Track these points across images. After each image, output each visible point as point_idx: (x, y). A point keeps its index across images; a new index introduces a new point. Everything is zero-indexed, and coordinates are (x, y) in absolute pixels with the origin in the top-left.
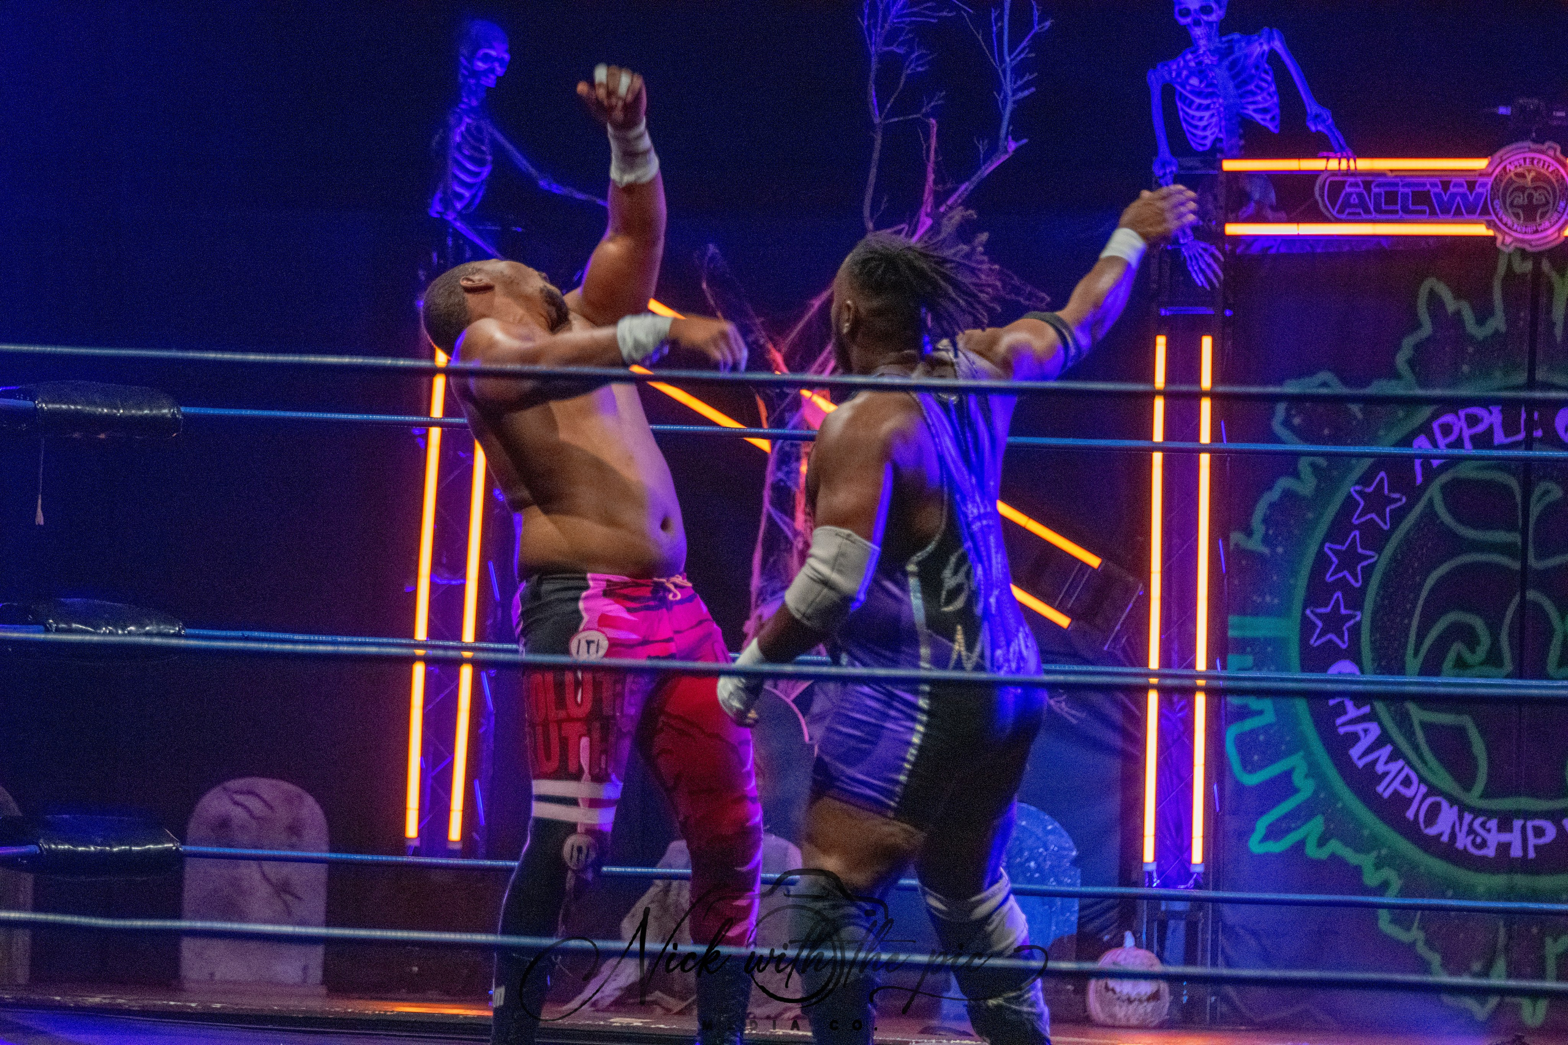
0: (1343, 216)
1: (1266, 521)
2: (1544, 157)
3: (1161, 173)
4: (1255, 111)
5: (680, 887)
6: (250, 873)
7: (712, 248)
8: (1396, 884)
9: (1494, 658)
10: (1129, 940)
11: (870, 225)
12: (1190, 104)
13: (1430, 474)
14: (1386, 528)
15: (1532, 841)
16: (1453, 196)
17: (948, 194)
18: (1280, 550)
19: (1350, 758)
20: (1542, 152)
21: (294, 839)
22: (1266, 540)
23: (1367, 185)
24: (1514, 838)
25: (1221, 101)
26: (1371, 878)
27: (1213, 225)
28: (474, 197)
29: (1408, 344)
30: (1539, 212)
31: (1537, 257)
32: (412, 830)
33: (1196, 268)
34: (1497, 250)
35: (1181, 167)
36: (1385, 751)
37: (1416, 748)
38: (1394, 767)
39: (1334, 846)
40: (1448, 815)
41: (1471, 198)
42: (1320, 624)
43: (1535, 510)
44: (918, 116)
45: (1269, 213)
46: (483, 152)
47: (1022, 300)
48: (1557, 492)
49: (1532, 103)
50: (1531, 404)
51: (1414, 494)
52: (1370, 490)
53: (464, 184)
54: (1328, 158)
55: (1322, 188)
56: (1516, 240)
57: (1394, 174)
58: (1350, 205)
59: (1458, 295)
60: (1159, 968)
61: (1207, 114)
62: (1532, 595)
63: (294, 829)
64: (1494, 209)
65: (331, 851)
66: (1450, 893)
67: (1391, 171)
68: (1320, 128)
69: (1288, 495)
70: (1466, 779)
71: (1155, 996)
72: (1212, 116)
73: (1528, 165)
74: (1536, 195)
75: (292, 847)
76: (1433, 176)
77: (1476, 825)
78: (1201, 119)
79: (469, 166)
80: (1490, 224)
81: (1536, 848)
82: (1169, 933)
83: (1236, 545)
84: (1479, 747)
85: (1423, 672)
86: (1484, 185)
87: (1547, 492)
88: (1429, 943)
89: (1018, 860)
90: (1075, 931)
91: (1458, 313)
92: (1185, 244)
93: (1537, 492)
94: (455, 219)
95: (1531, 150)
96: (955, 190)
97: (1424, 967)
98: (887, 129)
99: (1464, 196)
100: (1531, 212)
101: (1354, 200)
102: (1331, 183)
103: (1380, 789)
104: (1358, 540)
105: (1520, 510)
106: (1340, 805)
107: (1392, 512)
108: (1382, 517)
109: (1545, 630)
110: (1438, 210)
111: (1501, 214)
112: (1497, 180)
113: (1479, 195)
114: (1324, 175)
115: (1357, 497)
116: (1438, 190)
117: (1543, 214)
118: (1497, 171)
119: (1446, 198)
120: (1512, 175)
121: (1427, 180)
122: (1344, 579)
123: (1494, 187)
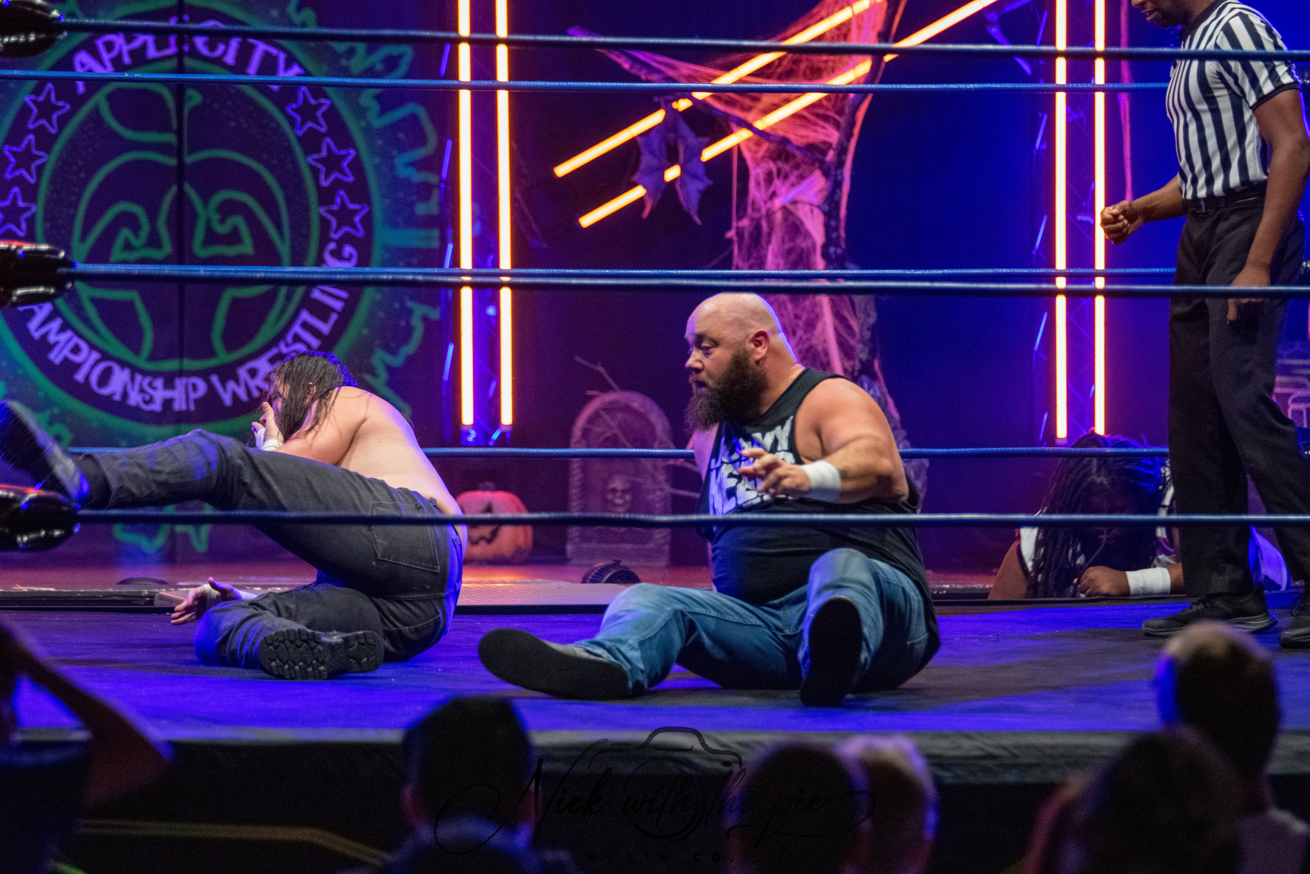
8: (68, 437)
9: (154, 242)
14: (53, 131)
15: (193, 396)
19: (27, 330)
24: (177, 394)
37: (86, 321)
38: (64, 337)
40: (120, 376)
43: (186, 112)
48: (197, 98)
52: (41, 98)
62: (186, 188)
70: (134, 345)
77: (145, 385)
81: (196, 401)
84: (145, 320)
87: (190, 98)
103: (51, 355)
104: (33, 142)
105: (173, 114)
106: (20, 371)
107: (59, 118)
108: (50, 122)
109: (194, 217)
115: (32, 105)
122: (21, 177)
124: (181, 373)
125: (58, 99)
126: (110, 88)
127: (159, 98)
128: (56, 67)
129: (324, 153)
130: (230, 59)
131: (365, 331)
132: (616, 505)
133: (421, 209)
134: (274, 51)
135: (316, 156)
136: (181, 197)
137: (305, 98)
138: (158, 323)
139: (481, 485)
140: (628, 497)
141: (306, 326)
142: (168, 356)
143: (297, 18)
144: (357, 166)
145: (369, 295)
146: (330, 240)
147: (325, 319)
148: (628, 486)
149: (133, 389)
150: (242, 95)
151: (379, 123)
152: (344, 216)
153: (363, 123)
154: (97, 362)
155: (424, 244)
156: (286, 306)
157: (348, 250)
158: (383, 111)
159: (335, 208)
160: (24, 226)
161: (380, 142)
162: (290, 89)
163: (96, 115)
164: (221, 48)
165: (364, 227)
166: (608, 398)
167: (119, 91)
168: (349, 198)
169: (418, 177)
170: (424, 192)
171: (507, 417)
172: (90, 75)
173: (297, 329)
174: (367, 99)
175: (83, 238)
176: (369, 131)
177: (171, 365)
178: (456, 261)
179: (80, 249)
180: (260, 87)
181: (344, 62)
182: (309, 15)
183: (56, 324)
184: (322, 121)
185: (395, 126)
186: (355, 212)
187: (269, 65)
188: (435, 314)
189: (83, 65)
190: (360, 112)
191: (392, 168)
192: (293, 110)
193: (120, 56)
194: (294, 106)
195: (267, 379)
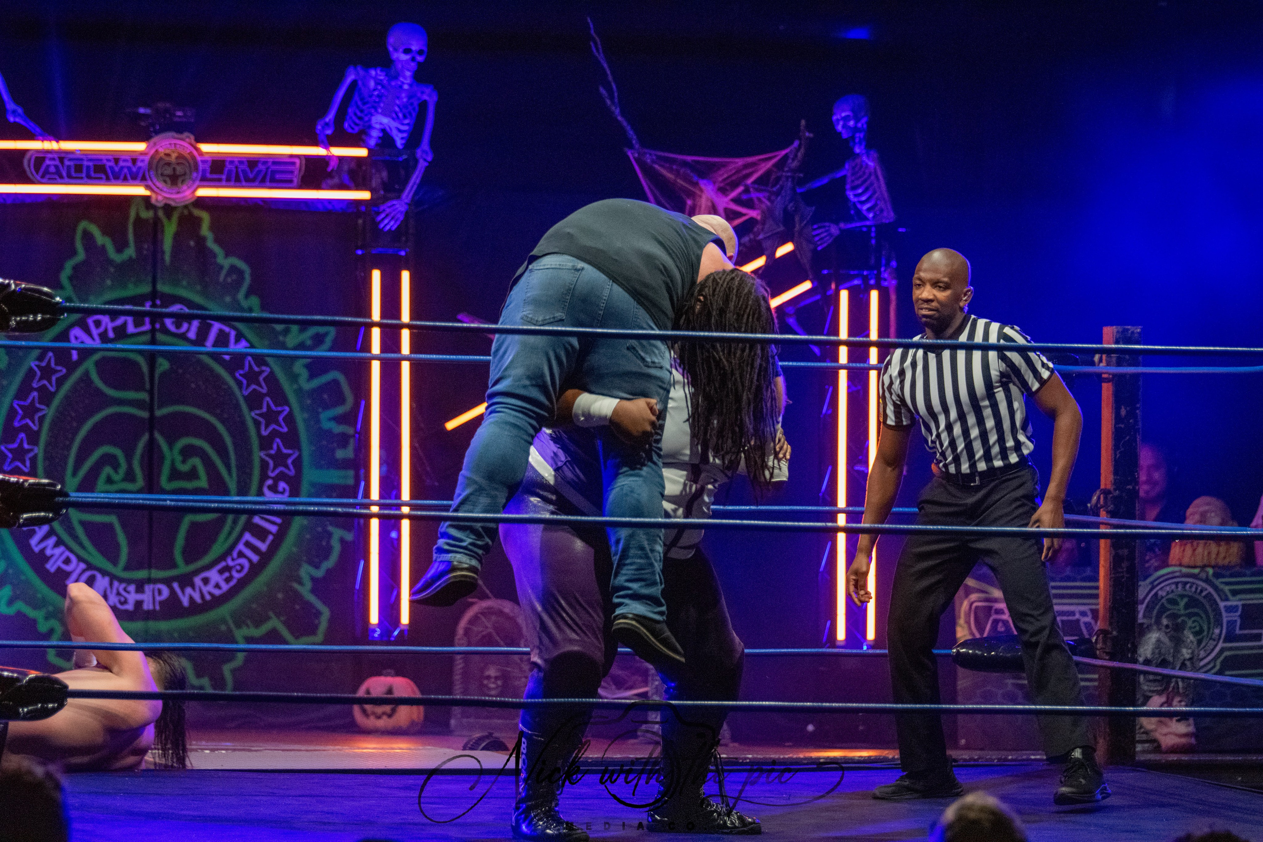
0: (44, 180)
2: (182, 143)
8: (59, 631)
9: (130, 476)
14: (52, 389)
15: (158, 598)
16: (122, 168)
19: (29, 545)
20: (182, 139)
23: (61, 160)
24: (146, 597)
26: (43, 628)
29: (68, 267)
30: (180, 179)
38: (57, 551)
39: (19, 606)
40: (101, 583)
41: (134, 170)
42: (10, 455)
48: (166, 365)
49: (164, 106)
51: (72, 367)
52: (43, 364)
55: (29, 161)
56: (165, 198)
57: (82, 153)
58: (51, 173)
59: (105, 233)
64: (150, 178)
68: (17, 120)
70: (113, 558)
73: (173, 148)
74: (178, 168)
76: (106, 155)
77: (121, 589)
80: (147, 187)
81: (161, 603)
84: (120, 537)
86: (143, 161)
87: (160, 365)
91: (103, 246)
95: (175, 138)
99: (129, 168)
100: (174, 179)
101: (52, 169)
102: (36, 158)
103: (48, 565)
104: (37, 398)
105: (147, 379)
106: (23, 578)
107: (57, 379)
108: (50, 383)
109: (162, 458)
110: (111, 177)
111: (155, 180)
112: (152, 158)
113: (140, 168)
114: (31, 153)
115: (36, 369)
116: (112, 164)
117: (183, 181)
118: (153, 152)
119: (117, 169)
120: (162, 155)
121: (103, 157)
122: (27, 425)
123: (150, 163)
124: (150, 581)
125: (56, 364)
126: (97, 356)
127: (135, 364)
128: (56, 339)
129: (264, 410)
130: (192, 335)
131: (294, 549)
132: (489, 689)
133: (340, 454)
134: (227, 329)
135: (258, 412)
136: (152, 442)
137: (250, 366)
138: (133, 542)
139: (385, 672)
140: (499, 683)
141: (248, 544)
142: (139, 567)
143: (245, 304)
144: (290, 419)
145: (298, 522)
146: (269, 477)
147: (263, 540)
148: (498, 674)
149: (111, 592)
150: (199, 362)
151: (307, 386)
152: (279, 459)
153: (295, 386)
154: (84, 571)
155: (342, 482)
156: (232, 529)
157: (282, 485)
158: (312, 376)
159: (272, 452)
160: (28, 463)
161: (309, 402)
162: (239, 358)
163: (86, 377)
164: (185, 326)
165: (294, 467)
166: (485, 604)
167: (104, 358)
168: (284, 445)
169: (338, 429)
170: (343, 440)
171: (405, 619)
172: (82, 346)
173: (241, 546)
174: (299, 368)
175: (74, 474)
176: (299, 392)
177: (142, 574)
178: (367, 494)
179: (72, 482)
180: (215, 356)
181: (281, 338)
182: (254, 301)
183: (52, 541)
184: (263, 384)
185: (321, 389)
186: (289, 455)
187: (222, 340)
188: (349, 537)
189: (76, 338)
190: (294, 378)
191: (318, 421)
192: (240, 375)
193: (106, 331)
194: (241, 372)
195: (217, 586)
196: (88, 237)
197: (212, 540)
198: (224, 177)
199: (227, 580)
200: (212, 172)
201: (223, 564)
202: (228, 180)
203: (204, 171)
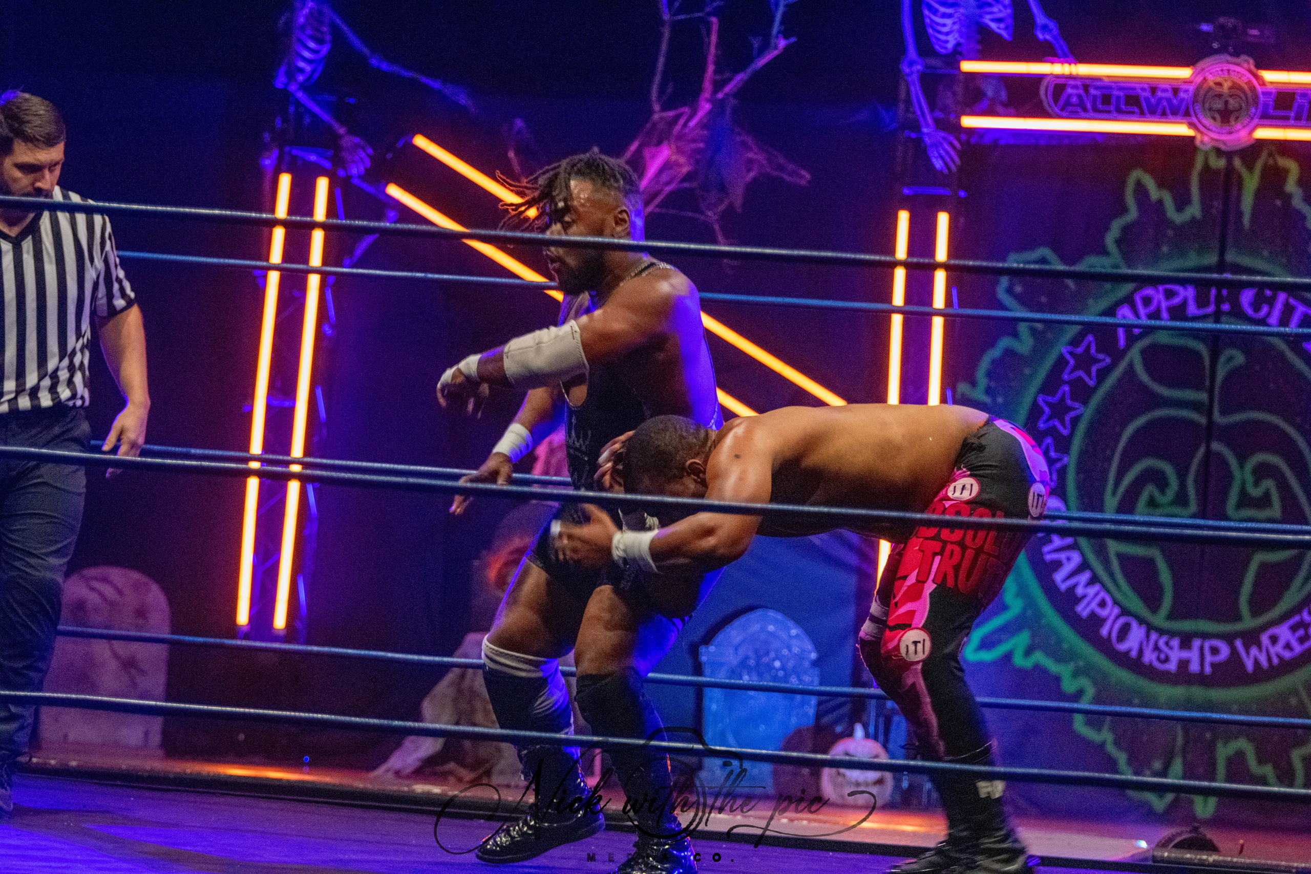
0: (1064, 114)
1: (989, 374)
2: (1238, 69)
3: (907, 70)
4: (992, 20)
5: (475, 674)
6: (101, 649)
7: (519, 123)
8: (1090, 691)
9: (1181, 499)
10: (859, 732)
11: (657, 107)
12: (935, 12)
13: (1132, 339)
14: (1091, 383)
15: (1209, 658)
16: (1160, 99)
17: (725, 82)
18: (1000, 400)
19: (1053, 581)
20: (1238, 65)
21: (141, 621)
22: (988, 391)
23: (1086, 87)
24: (1193, 655)
25: (962, 10)
26: (1069, 686)
27: (952, 119)
28: (313, 71)
29: (1116, 227)
30: (1233, 116)
31: (1229, 155)
32: (243, 617)
33: (936, 155)
34: (1195, 149)
35: (927, 67)
36: (1085, 577)
37: (1111, 575)
38: (1092, 591)
39: (1039, 657)
40: (1137, 634)
41: (1175, 102)
43: (1221, 374)
44: (700, 14)
45: (999, 108)
46: (322, 32)
47: (785, 176)
48: (1240, 358)
49: (1229, 22)
50: (1220, 284)
51: (1118, 356)
52: (1079, 350)
53: (305, 60)
54: (1052, 63)
55: (1047, 88)
56: (1213, 140)
57: (1111, 79)
58: (1072, 105)
59: (1161, 185)
60: (884, 759)
61: (948, 22)
62: (1216, 446)
63: (141, 613)
64: (1194, 112)
65: (173, 633)
66: (1136, 701)
67: (1108, 77)
68: (1048, 37)
69: (1009, 352)
70: (1153, 601)
71: (880, 782)
72: (954, 23)
73: (1226, 76)
74: (1231, 101)
75: (139, 628)
76: (1141, 83)
77: (1161, 643)
78: (944, 25)
79: (312, 45)
80: (1191, 125)
81: (1213, 665)
82: (893, 727)
83: (963, 395)
84: (1165, 577)
85: (1119, 511)
86: (1186, 91)
87: (1231, 359)
88: (1117, 743)
89: (765, 660)
90: (811, 722)
91: (1160, 201)
92: (927, 134)
93: (1222, 359)
94: (299, 89)
95: (1229, 63)
96: (729, 80)
97: (1112, 765)
98: (674, 25)
99: (1169, 100)
100: (1226, 115)
101: (1074, 100)
102: (1056, 85)
103: (1079, 608)
104: (1069, 393)
106: (1044, 622)
107: (1098, 371)
108: (1088, 374)
110: (1146, 111)
111: (1201, 118)
112: (1199, 88)
113: (1183, 100)
114: (1049, 78)
115: (1068, 357)
116: (1147, 94)
117: (1237, 118)
118: (1199, 79)
119: (1153, 101)
120: (1211, 84)
121: (1137, 86)
122: (1054, 427)
123: (1196, 95)
125: (1098, 351)
138: (1179, 581)
142: (1185, 616)
149: (1148, 646)
154: (1118, 617)
167: (1154, 344)
175: (1115, 487)
193: (1158, 309)
195: (1288, 646)
196: (1141, 190)
197: (1285, 586)
198: (1292, 114)
199: (1301, 640)
200: (1275, 108)
201: (1297, 618)
202: (1298, 118)
203: (1266, 105)
